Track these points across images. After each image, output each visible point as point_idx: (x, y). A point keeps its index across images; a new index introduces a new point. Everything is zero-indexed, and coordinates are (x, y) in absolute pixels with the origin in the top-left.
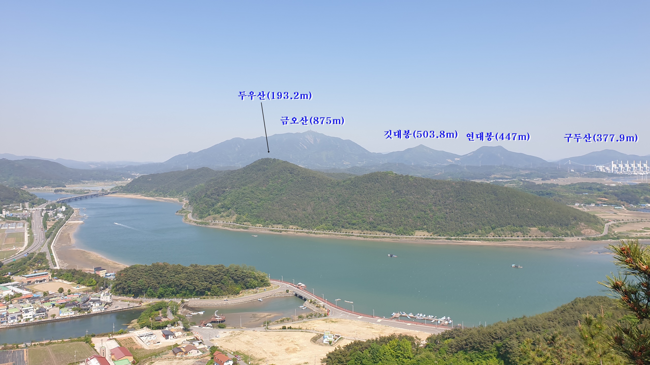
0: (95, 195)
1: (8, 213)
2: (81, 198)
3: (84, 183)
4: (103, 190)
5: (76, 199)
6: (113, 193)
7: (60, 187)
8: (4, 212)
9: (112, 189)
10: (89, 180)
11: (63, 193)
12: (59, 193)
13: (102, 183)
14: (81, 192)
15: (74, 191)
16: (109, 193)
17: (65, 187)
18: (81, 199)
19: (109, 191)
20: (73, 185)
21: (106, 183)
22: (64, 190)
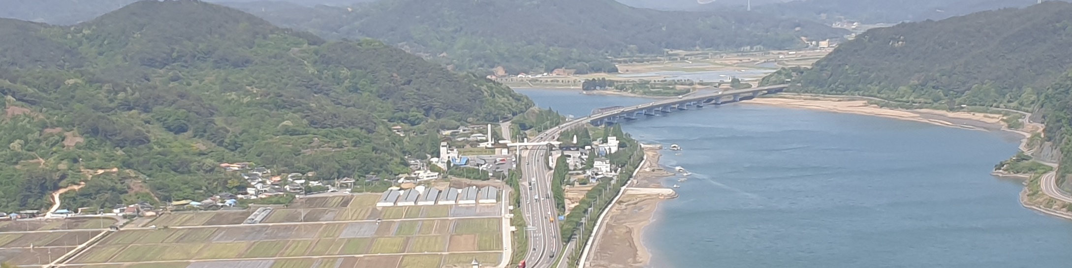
0: (709, 100)
1: (454, 154)
2: (664, 111)
3: (672, 58)
4: (735, 82)
5: (649, 114)
6: (770, 92)
7: (599, 70)
8: (443, 150)
9: (764, 81)
10: (689, 46)
11: (610, 91)
12: (598, 91)
13: (733, 59)
14: (666, 88)
15: (643, 85)
16: (754, 95)
17: (615, 71)
18: (664, 113)
19: (755, 86)
20: (639, 67)
21: (745, 59)
22: (611, 83)
